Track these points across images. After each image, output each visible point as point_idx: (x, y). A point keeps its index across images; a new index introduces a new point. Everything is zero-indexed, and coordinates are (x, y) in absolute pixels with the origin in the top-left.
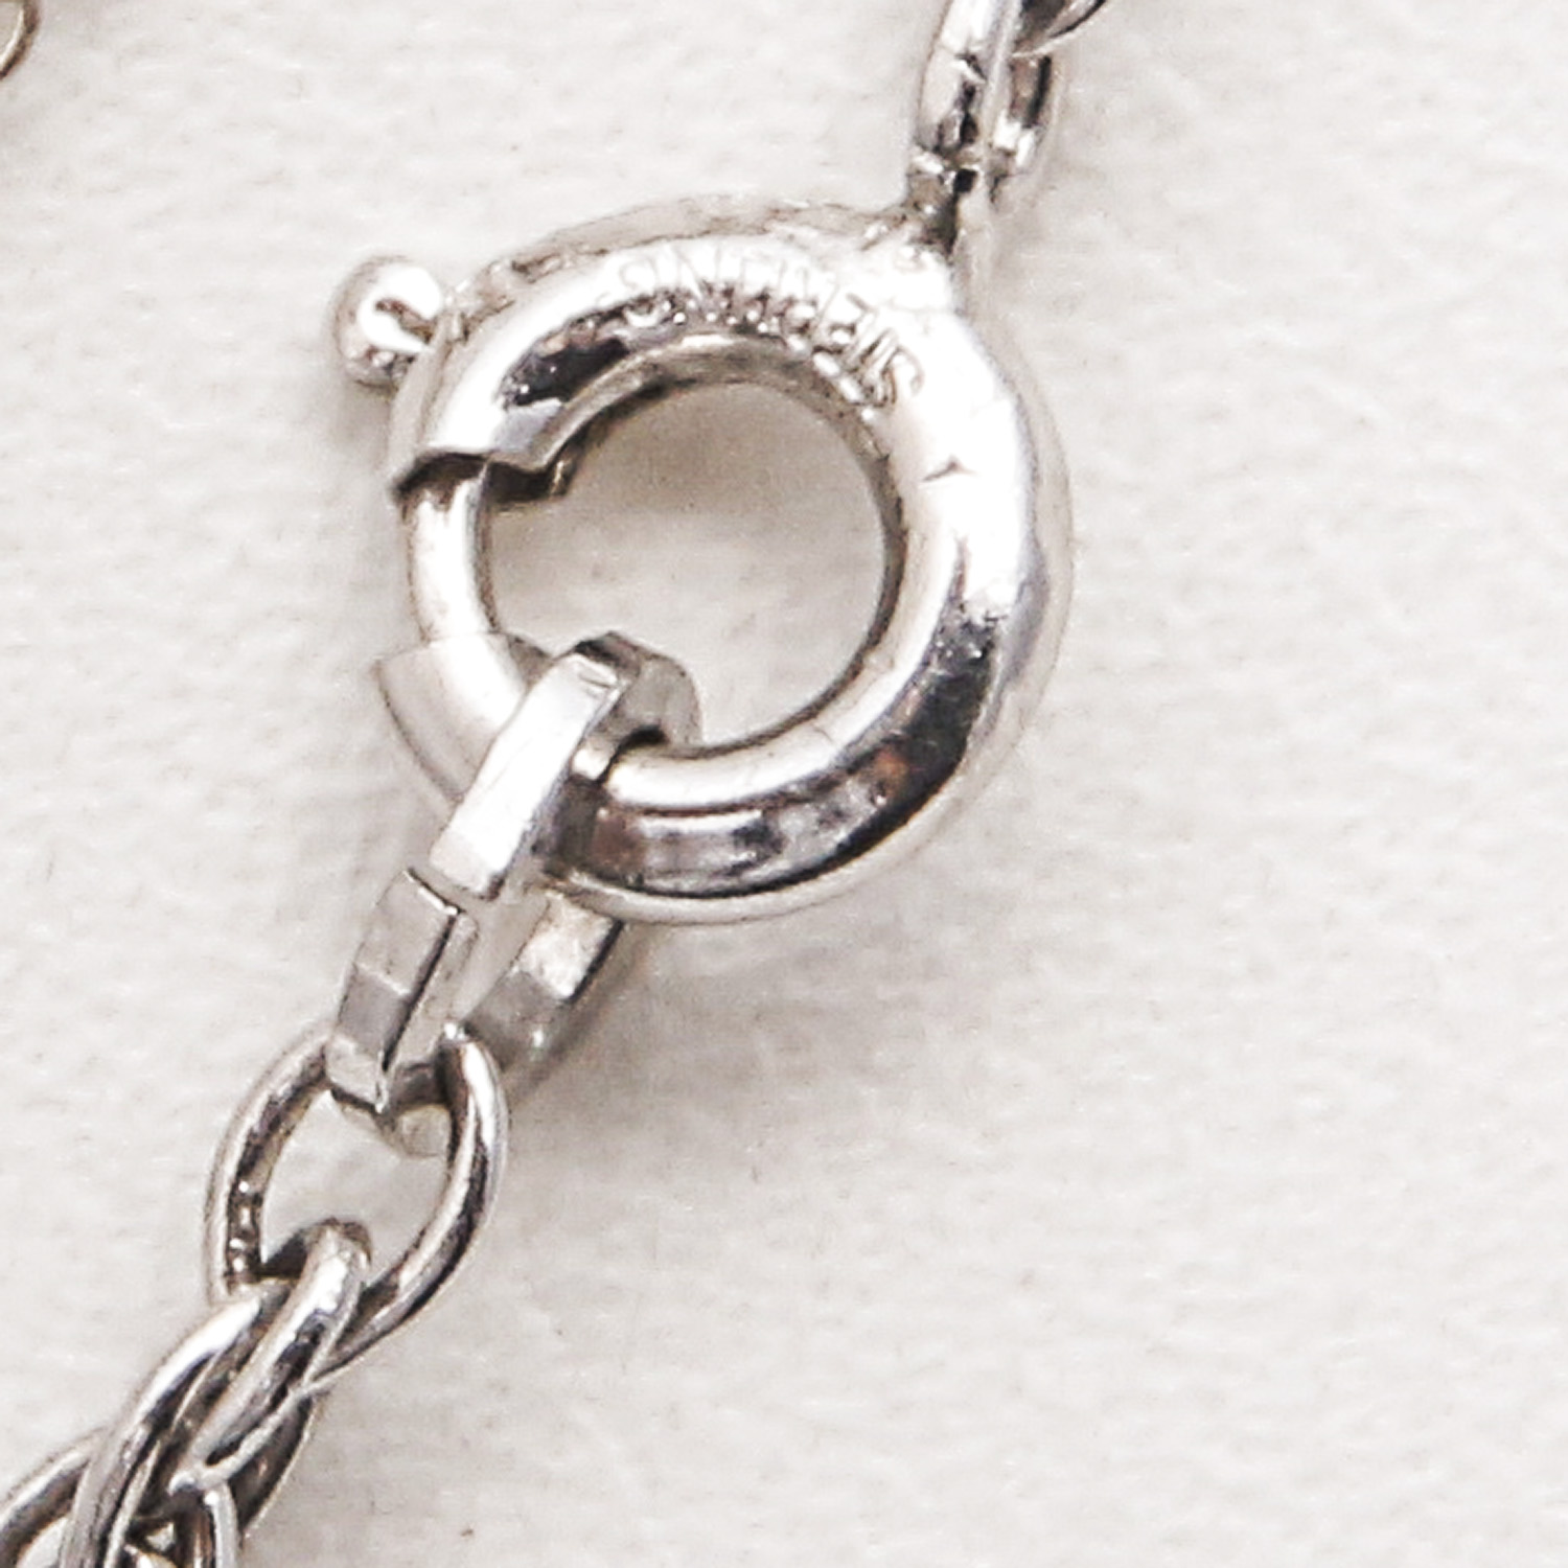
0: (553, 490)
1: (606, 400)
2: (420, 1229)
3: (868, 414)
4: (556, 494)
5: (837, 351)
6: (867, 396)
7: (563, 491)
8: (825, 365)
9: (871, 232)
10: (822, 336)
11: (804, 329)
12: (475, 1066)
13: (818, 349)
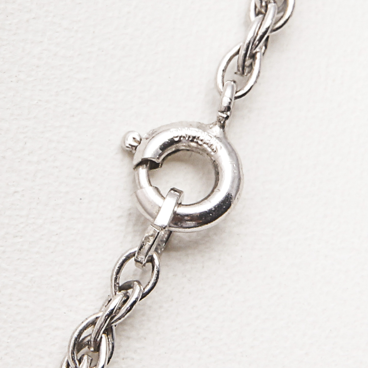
0: (160, 166)
1: (169, 152)
2: (148, 282)
3: (212, 153)
4: (160, 167)
5: (207, 144)
6: (212, 151)
7: (161, 167)
8: (205, 146)
9: (211, 126)
10: (204, 141)
11: (202, 140)
12: (155, 256)
13: (204, 143)
